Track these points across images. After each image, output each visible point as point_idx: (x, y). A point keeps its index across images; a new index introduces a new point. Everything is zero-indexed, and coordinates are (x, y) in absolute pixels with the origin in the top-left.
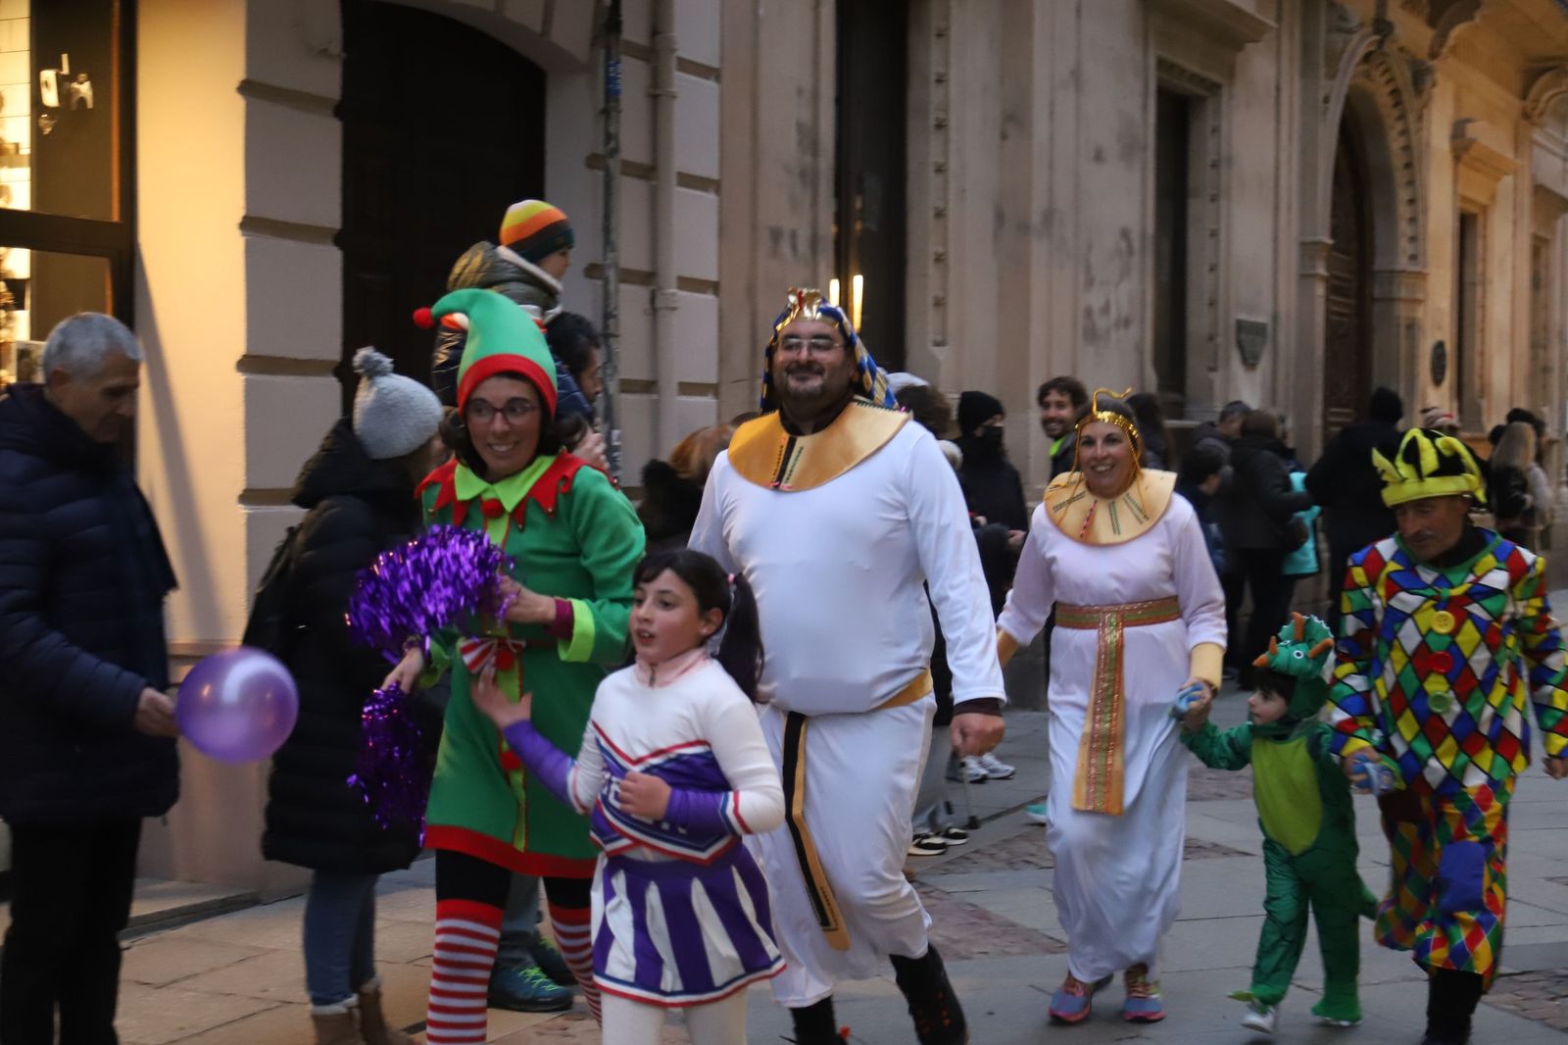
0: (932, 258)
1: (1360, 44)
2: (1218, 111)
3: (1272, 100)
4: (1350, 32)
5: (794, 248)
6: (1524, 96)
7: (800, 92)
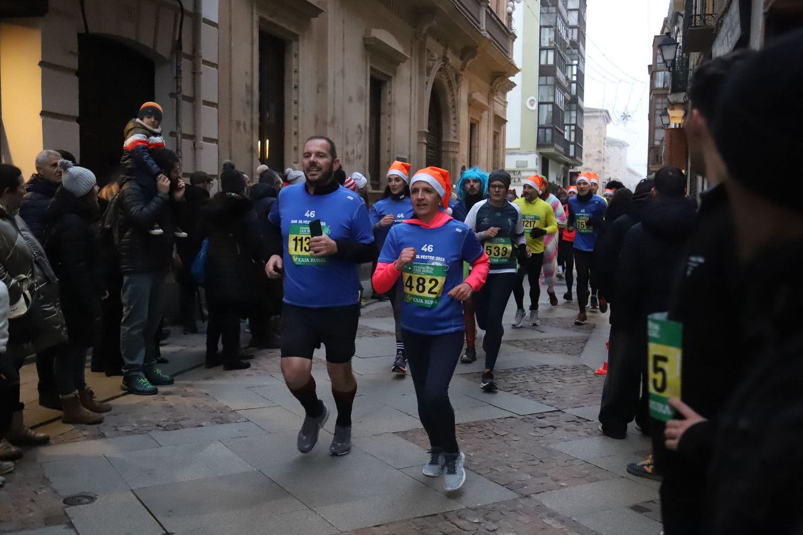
0: (293, 133)
1: (438, 65)
2: (391, 87)
3: (409, 83)
4: (435, 60)
5: (245, 129)
6: (491, 84)
7: (246, 73)
